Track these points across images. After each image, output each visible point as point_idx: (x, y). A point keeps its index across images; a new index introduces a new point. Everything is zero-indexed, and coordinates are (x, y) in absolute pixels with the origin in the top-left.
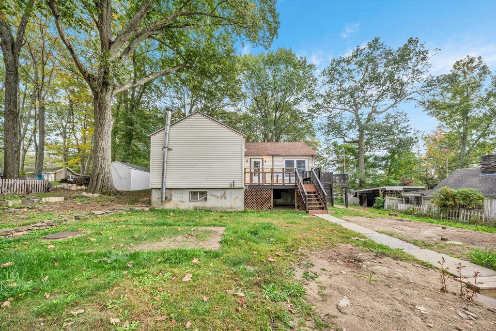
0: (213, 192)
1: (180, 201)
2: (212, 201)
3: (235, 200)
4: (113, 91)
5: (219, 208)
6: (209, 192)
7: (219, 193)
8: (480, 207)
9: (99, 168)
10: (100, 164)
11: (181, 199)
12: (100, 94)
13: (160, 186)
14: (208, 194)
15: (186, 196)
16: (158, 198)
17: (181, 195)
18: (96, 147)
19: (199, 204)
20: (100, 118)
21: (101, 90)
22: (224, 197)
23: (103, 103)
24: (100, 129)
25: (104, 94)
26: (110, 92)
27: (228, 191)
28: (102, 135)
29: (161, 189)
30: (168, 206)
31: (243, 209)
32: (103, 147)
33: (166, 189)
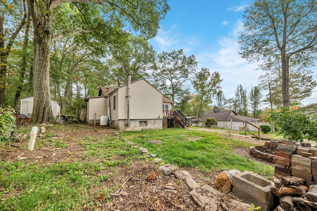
0: (150, 121)
1: (135, 126)
2: (150, 126)
3: (159, 124)
4: (52, 39)
5: (153, 129)
6: (148, 121)
7: (153, 122)
8: (217, 124)
9: (45, 102)
10: (45, 99)
11: (135, 125)
12: (43, 40)
13: (127, 118)
14: (148, 122)
15: (138, 123)
16: (123, 125)
17: (135, 123)
18: (41, 84)
19: (144, 127)
20: (43, 60)
21: (44, 36)
22: (155, 123)
23: (46, 48)
24: (44, 70)
25: (46, 40)
26: (50, 40)
27: (156, 120)
28: (46, 75)
29: (127, 120)
30: (128, 129)
31: (162, 129)
32: (47, 85)
33: (130, 120)
